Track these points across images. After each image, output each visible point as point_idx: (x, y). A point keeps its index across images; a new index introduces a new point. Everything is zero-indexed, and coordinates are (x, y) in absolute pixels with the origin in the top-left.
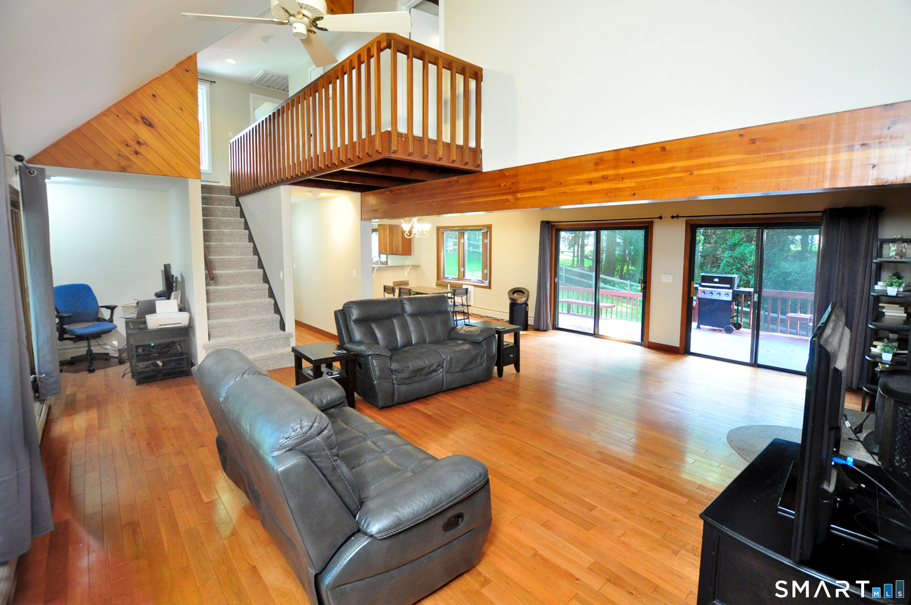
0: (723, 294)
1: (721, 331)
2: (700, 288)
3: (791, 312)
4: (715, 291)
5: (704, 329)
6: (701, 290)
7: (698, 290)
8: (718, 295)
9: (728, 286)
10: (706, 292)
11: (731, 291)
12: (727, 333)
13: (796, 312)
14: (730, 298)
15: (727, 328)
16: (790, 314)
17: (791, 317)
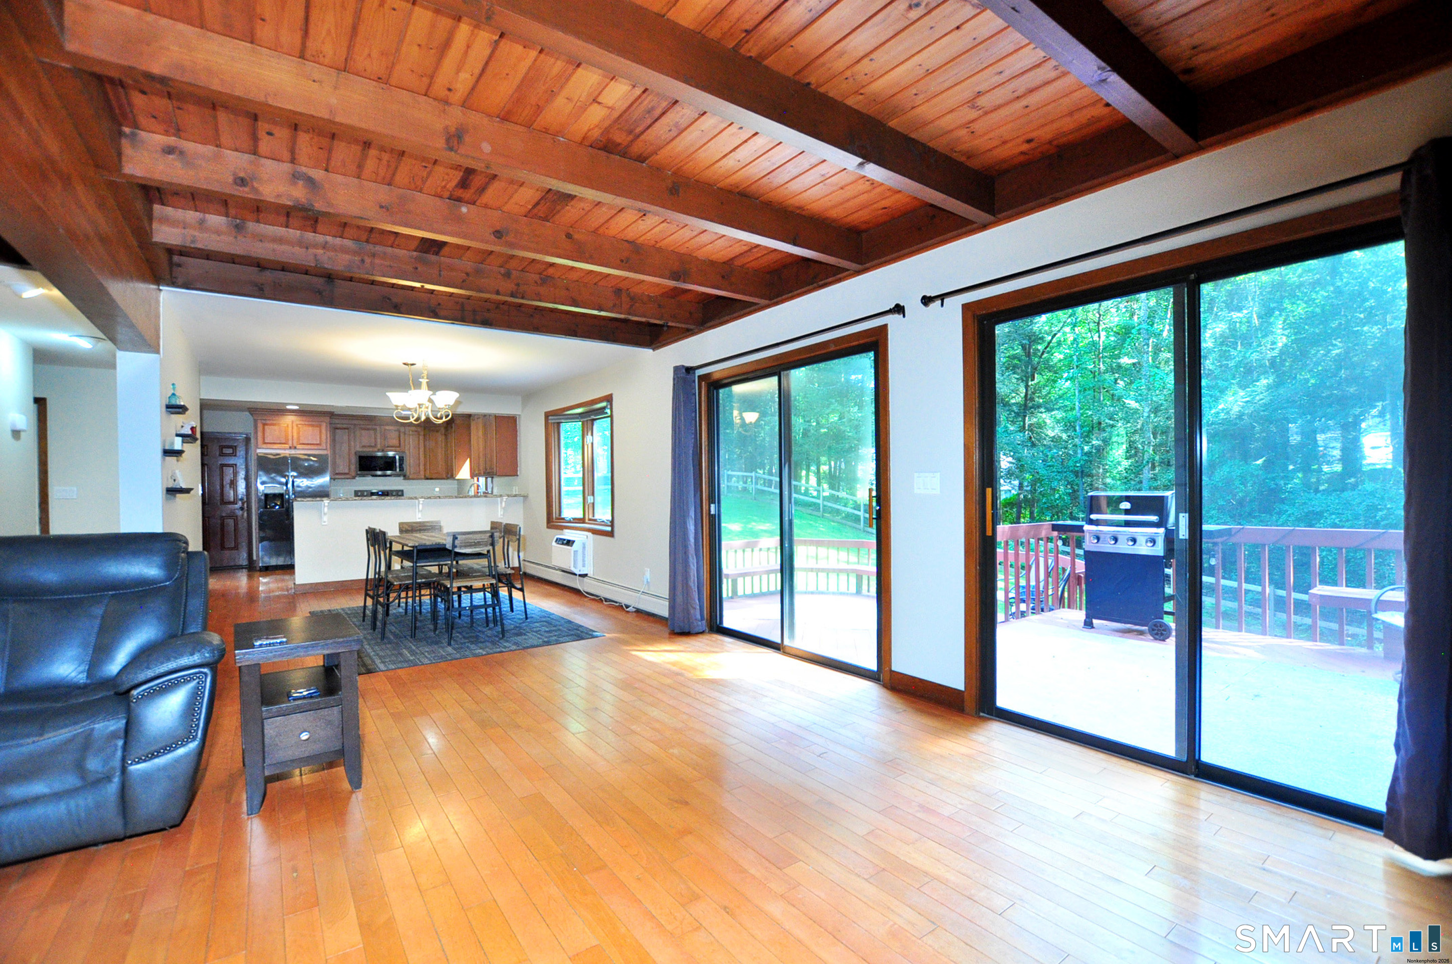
0: (1141, 540)
1: (1141, 633)
2: (1087, 527)
3: (1324, 582)
4: (1124, 534)
5: (1102, 631)
6: (1090, 532)
7: (1083, 531)
8: (1131, 543)
9: (1154, 518)
10: (1102, 537)
11: (1162, 531)
12: (1156, 639)
13: (1335, 584)
14: (1159, 550)
15: (1155, 625)
16: (1319, 587)
17: (1322, 597)
